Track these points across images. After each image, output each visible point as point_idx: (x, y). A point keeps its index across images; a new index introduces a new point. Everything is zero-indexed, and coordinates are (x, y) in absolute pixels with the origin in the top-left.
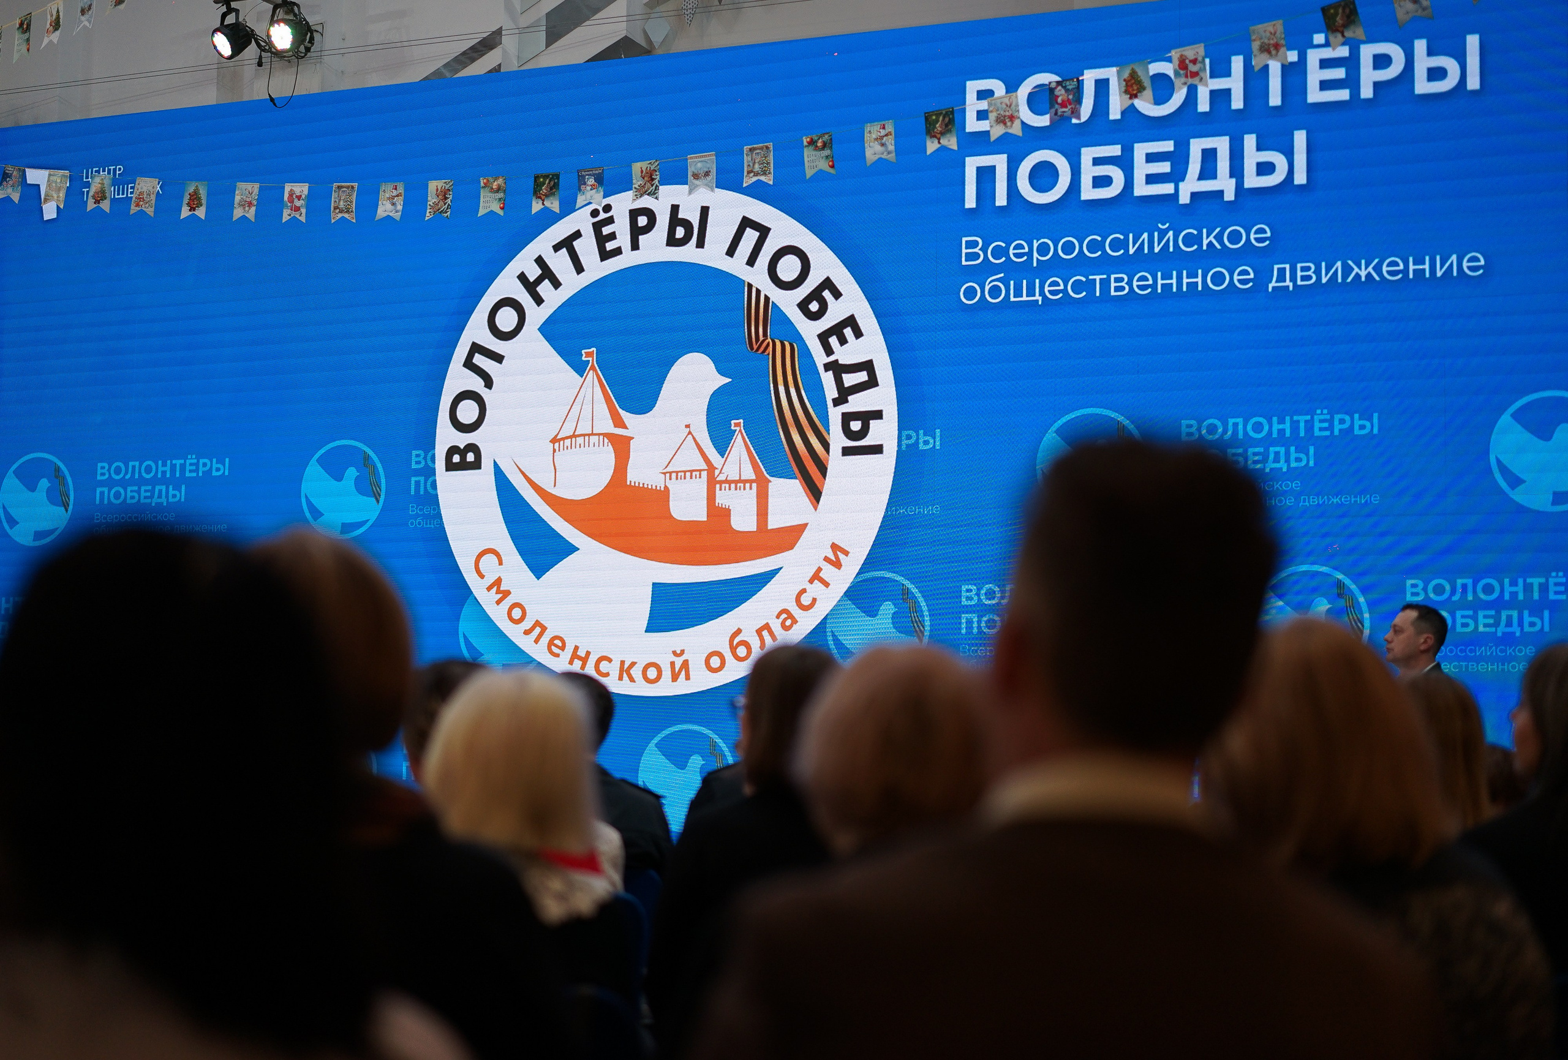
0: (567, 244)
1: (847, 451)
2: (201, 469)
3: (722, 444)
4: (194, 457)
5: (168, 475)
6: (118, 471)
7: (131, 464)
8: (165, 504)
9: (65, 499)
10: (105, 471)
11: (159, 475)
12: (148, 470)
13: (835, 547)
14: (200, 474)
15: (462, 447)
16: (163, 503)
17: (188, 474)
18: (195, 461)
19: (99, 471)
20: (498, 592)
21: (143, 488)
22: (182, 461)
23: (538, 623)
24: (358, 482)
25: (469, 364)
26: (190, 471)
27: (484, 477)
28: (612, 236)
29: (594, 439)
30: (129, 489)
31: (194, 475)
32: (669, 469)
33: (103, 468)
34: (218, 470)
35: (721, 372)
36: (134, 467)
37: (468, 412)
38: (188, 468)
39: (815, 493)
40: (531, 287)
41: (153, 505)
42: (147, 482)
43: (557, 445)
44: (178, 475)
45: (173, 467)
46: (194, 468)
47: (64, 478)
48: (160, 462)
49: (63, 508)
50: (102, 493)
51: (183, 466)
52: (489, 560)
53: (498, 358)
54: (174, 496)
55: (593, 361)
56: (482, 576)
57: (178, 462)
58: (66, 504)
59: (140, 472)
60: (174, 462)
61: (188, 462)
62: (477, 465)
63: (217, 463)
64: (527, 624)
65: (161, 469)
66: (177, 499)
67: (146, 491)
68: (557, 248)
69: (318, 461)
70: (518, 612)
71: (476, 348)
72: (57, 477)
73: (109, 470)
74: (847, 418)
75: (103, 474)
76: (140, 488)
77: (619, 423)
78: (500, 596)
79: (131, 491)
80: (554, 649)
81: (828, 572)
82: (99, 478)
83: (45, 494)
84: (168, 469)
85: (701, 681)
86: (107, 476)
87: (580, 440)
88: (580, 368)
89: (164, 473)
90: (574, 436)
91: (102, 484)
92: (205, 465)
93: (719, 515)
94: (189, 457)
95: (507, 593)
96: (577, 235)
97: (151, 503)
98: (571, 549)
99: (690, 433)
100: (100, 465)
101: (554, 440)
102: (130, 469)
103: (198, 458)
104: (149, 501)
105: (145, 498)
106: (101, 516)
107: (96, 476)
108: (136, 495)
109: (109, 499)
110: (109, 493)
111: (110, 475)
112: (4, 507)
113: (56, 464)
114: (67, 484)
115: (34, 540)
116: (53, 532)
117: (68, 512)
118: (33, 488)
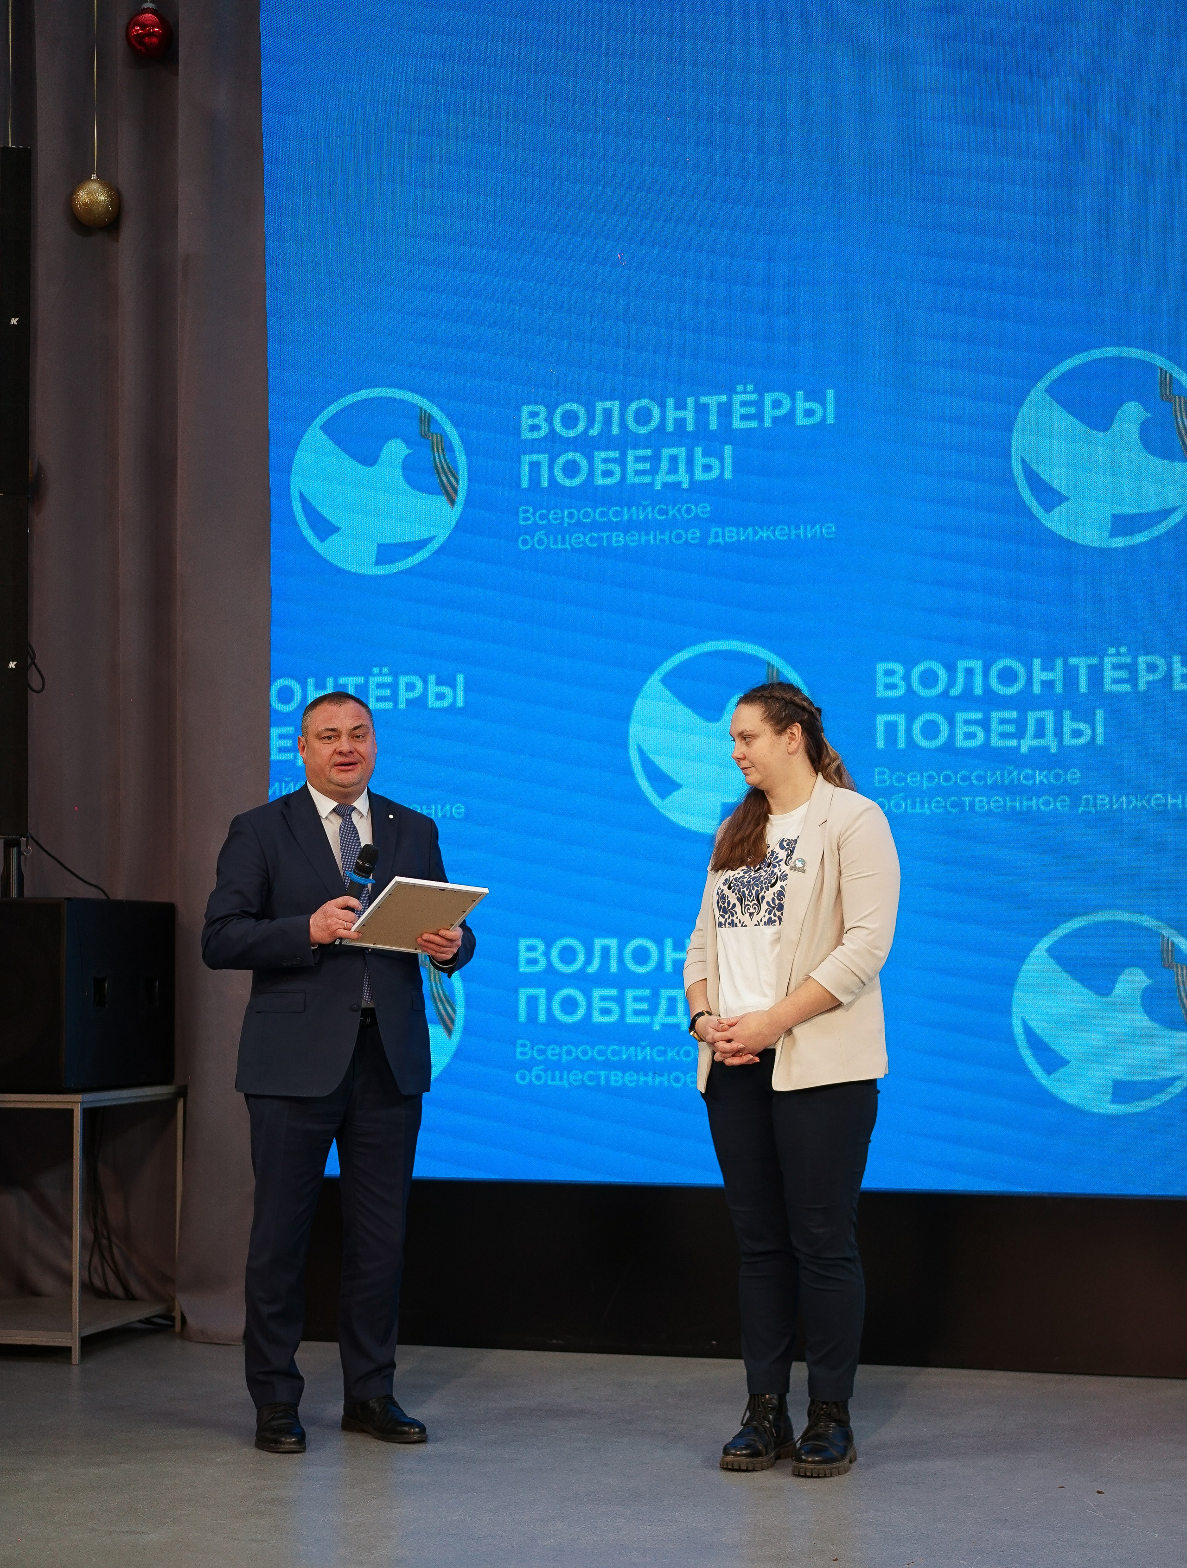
2: (769, 413)
4: (750, 387)
5: (690, 427)
6: (570, 419)
7: (600, 406)
8: (686, 485)
9: (447, 478)
10: (539, 421)
11: (670, 428)
12: (643, 417)
14: (768, 424)
16: (680, 483)
17: (737, 424)
19: (526, 422)
21: (632, 454)
22: (723, 398)
24: (1146, 429)
26: (744, 417)
30: (599, 455)
31: (753, 424)
33: (534, 415)
34: (809, 413)
36: (608, 413)
38: (737, 410)
41: (658, 487)
42: (638, 442)
44: (713, 425)
45: (702, 410)
46: (752, 410)
47: (443, 436)
48: (670, 402)
49: (443, 498)
50: (535, 467)
51: (725, 411)
54: (707, 468)
57: (713, 401)
58: (450, 491)
59: (623, 424)
60: (703, 400)
61: (737, 399)
63: (806, 400)
65: (672, 414)
66: (714, 474)
67: (639, 459)
69: (1048, 390)
72: (424, 436)
73: (549, 420)
75: (534, 428)
76: (624, 454)
79: (605, 461)
82: (526, 435)
83: (399, 472)
84: (689, 415)
86: (544, 431)
89: (680, 423)
91: (533, 447)
92: (777, 404)
94: (740, 388)
97: (652, 484)
100: (526, 410)
102: (599, 417)
103: (760, 391)
104: (647, 479)
105: (638, 473)
106: (534, 514)
107: (519, 433)
108: (616, 468)
109: (551, 476)
110: (551, 467)
111: (552, 430)
112: (303, 499)
113: (421, 409)
114: (451, 449)
115: (378, 563)
116: (420, 545)
117: (456, 506)
118: (369, 459)
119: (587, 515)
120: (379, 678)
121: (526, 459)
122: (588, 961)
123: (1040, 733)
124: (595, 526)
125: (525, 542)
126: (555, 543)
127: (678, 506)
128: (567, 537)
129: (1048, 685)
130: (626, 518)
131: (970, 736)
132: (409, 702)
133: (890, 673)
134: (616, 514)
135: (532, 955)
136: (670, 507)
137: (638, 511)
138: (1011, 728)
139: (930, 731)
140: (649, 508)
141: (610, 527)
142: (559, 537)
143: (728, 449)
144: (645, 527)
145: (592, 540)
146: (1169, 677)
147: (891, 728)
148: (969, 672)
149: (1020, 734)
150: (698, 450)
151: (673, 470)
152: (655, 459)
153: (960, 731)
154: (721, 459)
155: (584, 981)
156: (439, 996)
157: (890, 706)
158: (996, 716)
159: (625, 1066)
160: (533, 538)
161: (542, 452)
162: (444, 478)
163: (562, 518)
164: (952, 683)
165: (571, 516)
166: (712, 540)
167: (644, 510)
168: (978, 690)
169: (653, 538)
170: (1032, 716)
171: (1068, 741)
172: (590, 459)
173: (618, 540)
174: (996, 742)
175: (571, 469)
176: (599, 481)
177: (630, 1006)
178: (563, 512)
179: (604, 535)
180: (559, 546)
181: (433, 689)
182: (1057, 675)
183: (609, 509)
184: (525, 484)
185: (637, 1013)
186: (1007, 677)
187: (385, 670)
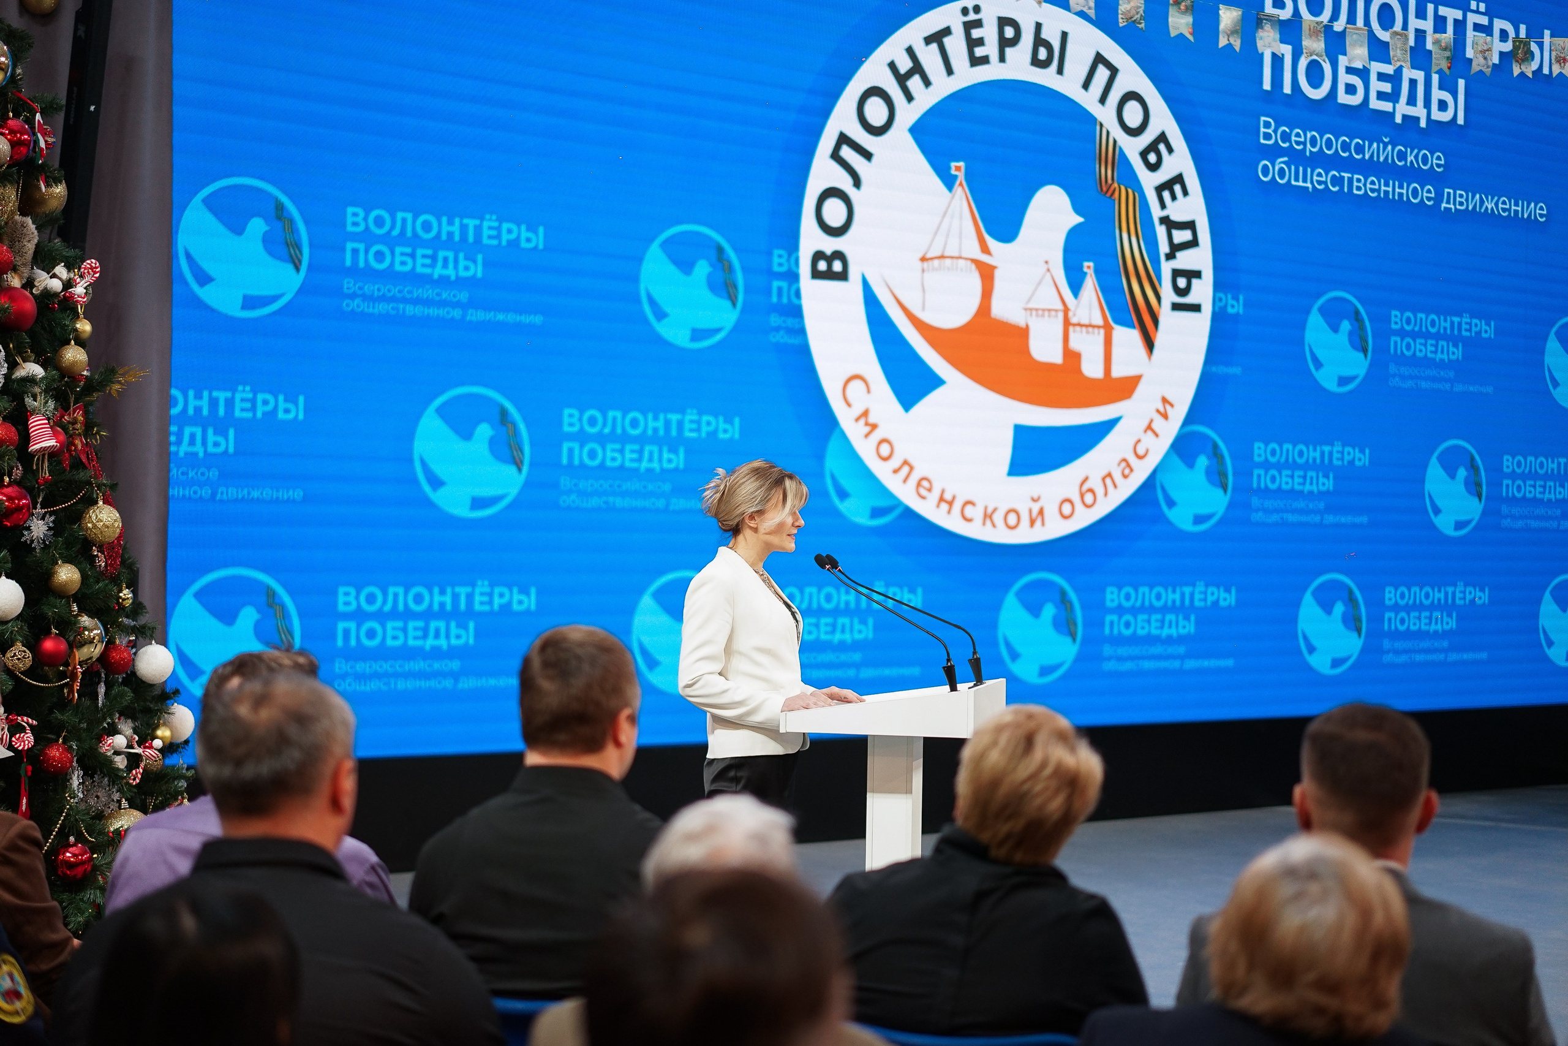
0: (937, 38)
1: (1176, 307)
2: (505, 236)
3: (1076, 287)
4: (494, 217)
5: (457, 238)
6: (379, 222)
7: (400, 215)
8: (453, 278)
9: (295, 251)
10: (359, 219)
11: (444, 237)
12: (427, 227)
13: (1165, 400)
14: (504, 243)
15: (828, 252)
16: (448, 277)
17: (485, 241)
18: (496, 224)
19: (350, 219)
20: (867, 424)
21: (419, 252)
22: (477, 222)
23: (906, 463)
25: (836, 156)
26: (490, 237)
27: (852, 289)
28: (980, 42)
29: (961, 262)
30: (398, 250)
31: (495, 242)
32: (1031, 305)
33: (355, 215)
34: (528, 240)
35: (1077, 210)
36: (404, 220)
37: (835, 213)
38: (486, 232)
39: (1149, 344)
40: (902, 80)
41: (436, 276)
42: (424, 244)
43: (925, 264)
44: (471, 239)
45: (464, 228)
46: (495, 233)
47: (292, 221)
48: (444, 219)
49: (290, 267)
50: (355, 252)
51: (478, 231)
52: (856, 386)
53: (867, 155)
55: (961, 176)
56: (849, 405)
57: (472, 223)
58: (297, 261)
59: (414, 230)
60: (466, 221)
61: (485, 223)
62: (843, 276)
63: (527, 231)
64: (895, 462)
65: (445, 228)
66: (471, 273)
67: (424, 256)
68: (928, 40)
69: (661, 246)
70: (886, 448)
71: (844, 139)
72: (279, 218)
73: (365, 219)
74: (1176, 273)
75: (355, 224)
76: (414, 251)
77: (985, 249)
78: (868, 429)
79: (402, 254)
80: (923, 492)
81: (1159, 424)
82: (350, 228)
83: (260, 242)
84: (456, 230)
85: (1055, 528)
86: (362, 228)
87: (948, 262)
88: (949, 182)
89: (450, 235)
90: (942, 257)
91: (354, 237)
92: (509, 231)
93: (1072, 357)
94: (488, 217)
95: (874, 427)
96: (947, 31)
97: (432, 275)
98: (937, 382)
99: (1048, 270)
100: (350, 210)
101: (923, 259)
102: (399, 223)
103: (500, 220)
104: (428, 271)
105: (424, 265)
106: (354, 285)
107: (344, 225)
108: (409, 260)
109: (366, 260)
110: (367, 252)
111: (367, 228)
112: (188, 256)
113: (277, 199)
114: (297, 231)
115: (244, 307)
116: (275, 298)
117: (301, 272)
118: (238, 230)
119: (389, 291)
120: (243, 393)
121: (350, 246)
122: (385, 602)
123: (651, 460)
124: (393, 299)
125: (348, 305)
126: (368, 307)
127: (448, 292)
128: (377, 305)
129: (655, 430)
130: (415, 295)
131: (613, 459)
132: (264, 414)
133: (571, 416)
134: (409, 292)
135: (347, 599)
136: (444, 292)
137: (423, 293)
138: (635, 456)
139: (592, 455)
140: (430, 291)
141: (405, 300)
142: (371, 306)
143: (480, 258)
144: (428, 302)
145: (393, 308)
146: (715, 431)
147: (571, 451)
148: (614, 419)
149: (640, 460)
150: (461, 255)
151: (445, 265)
152: (434, 258)
153: (609, 454)
154: (475, 262)
155: (381, 616)
156: (283, 629)
157: (570, 437)
158: (628, 447)
159: (407, 675)
160: (353, 302)
161: (361, 241)
162: (292, 252)
163: (373, 291)
164: (605, 425)
165: (379, 290)
166: (468, 318)
167: (427, 292)
168: (619, 431)
169: (433, 312)
170: (647, 448)
171: (666, 465)
172: (393, 253)
173: (410, 310)
174: (628, 464)
175: (380, 256)
176: (398, 267)
177: (411, 633)
178: (374, 286)
179: (401, 306)
180: (371, 310)
181: (282, 405)
182: (660, 424)
183: (405, 287)
184: (348, 263)
185: (415, 638)
186: (634, 423)
187: (248, 388)
